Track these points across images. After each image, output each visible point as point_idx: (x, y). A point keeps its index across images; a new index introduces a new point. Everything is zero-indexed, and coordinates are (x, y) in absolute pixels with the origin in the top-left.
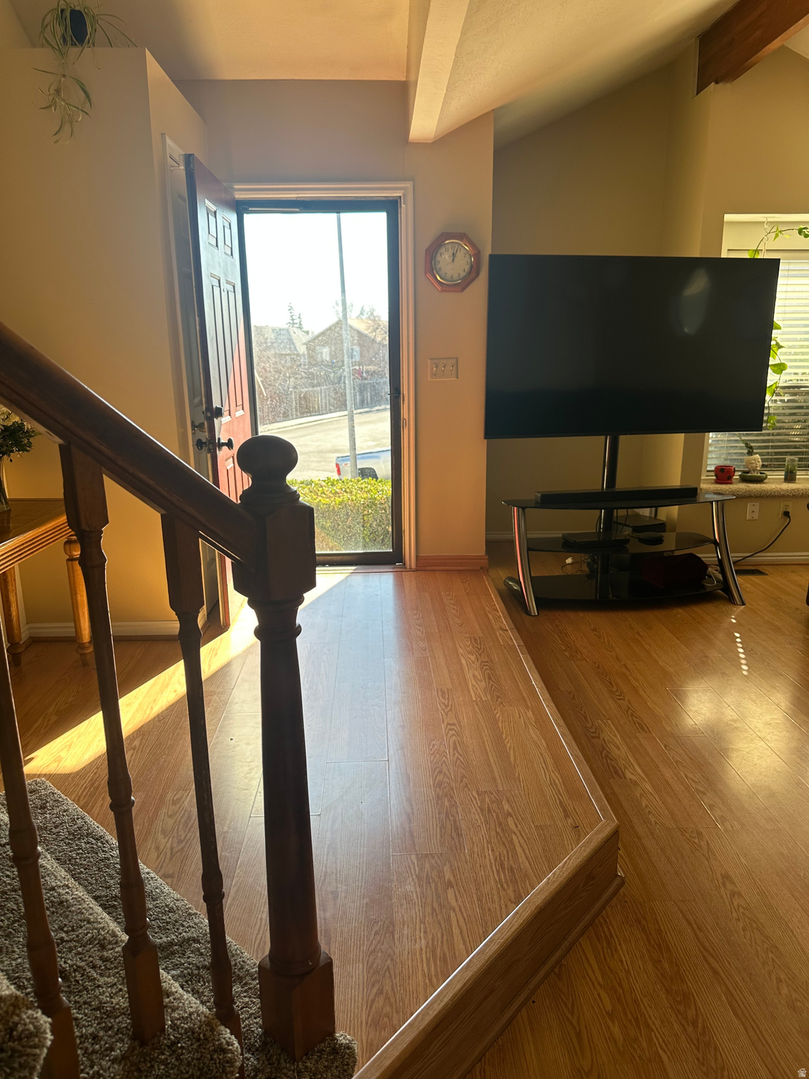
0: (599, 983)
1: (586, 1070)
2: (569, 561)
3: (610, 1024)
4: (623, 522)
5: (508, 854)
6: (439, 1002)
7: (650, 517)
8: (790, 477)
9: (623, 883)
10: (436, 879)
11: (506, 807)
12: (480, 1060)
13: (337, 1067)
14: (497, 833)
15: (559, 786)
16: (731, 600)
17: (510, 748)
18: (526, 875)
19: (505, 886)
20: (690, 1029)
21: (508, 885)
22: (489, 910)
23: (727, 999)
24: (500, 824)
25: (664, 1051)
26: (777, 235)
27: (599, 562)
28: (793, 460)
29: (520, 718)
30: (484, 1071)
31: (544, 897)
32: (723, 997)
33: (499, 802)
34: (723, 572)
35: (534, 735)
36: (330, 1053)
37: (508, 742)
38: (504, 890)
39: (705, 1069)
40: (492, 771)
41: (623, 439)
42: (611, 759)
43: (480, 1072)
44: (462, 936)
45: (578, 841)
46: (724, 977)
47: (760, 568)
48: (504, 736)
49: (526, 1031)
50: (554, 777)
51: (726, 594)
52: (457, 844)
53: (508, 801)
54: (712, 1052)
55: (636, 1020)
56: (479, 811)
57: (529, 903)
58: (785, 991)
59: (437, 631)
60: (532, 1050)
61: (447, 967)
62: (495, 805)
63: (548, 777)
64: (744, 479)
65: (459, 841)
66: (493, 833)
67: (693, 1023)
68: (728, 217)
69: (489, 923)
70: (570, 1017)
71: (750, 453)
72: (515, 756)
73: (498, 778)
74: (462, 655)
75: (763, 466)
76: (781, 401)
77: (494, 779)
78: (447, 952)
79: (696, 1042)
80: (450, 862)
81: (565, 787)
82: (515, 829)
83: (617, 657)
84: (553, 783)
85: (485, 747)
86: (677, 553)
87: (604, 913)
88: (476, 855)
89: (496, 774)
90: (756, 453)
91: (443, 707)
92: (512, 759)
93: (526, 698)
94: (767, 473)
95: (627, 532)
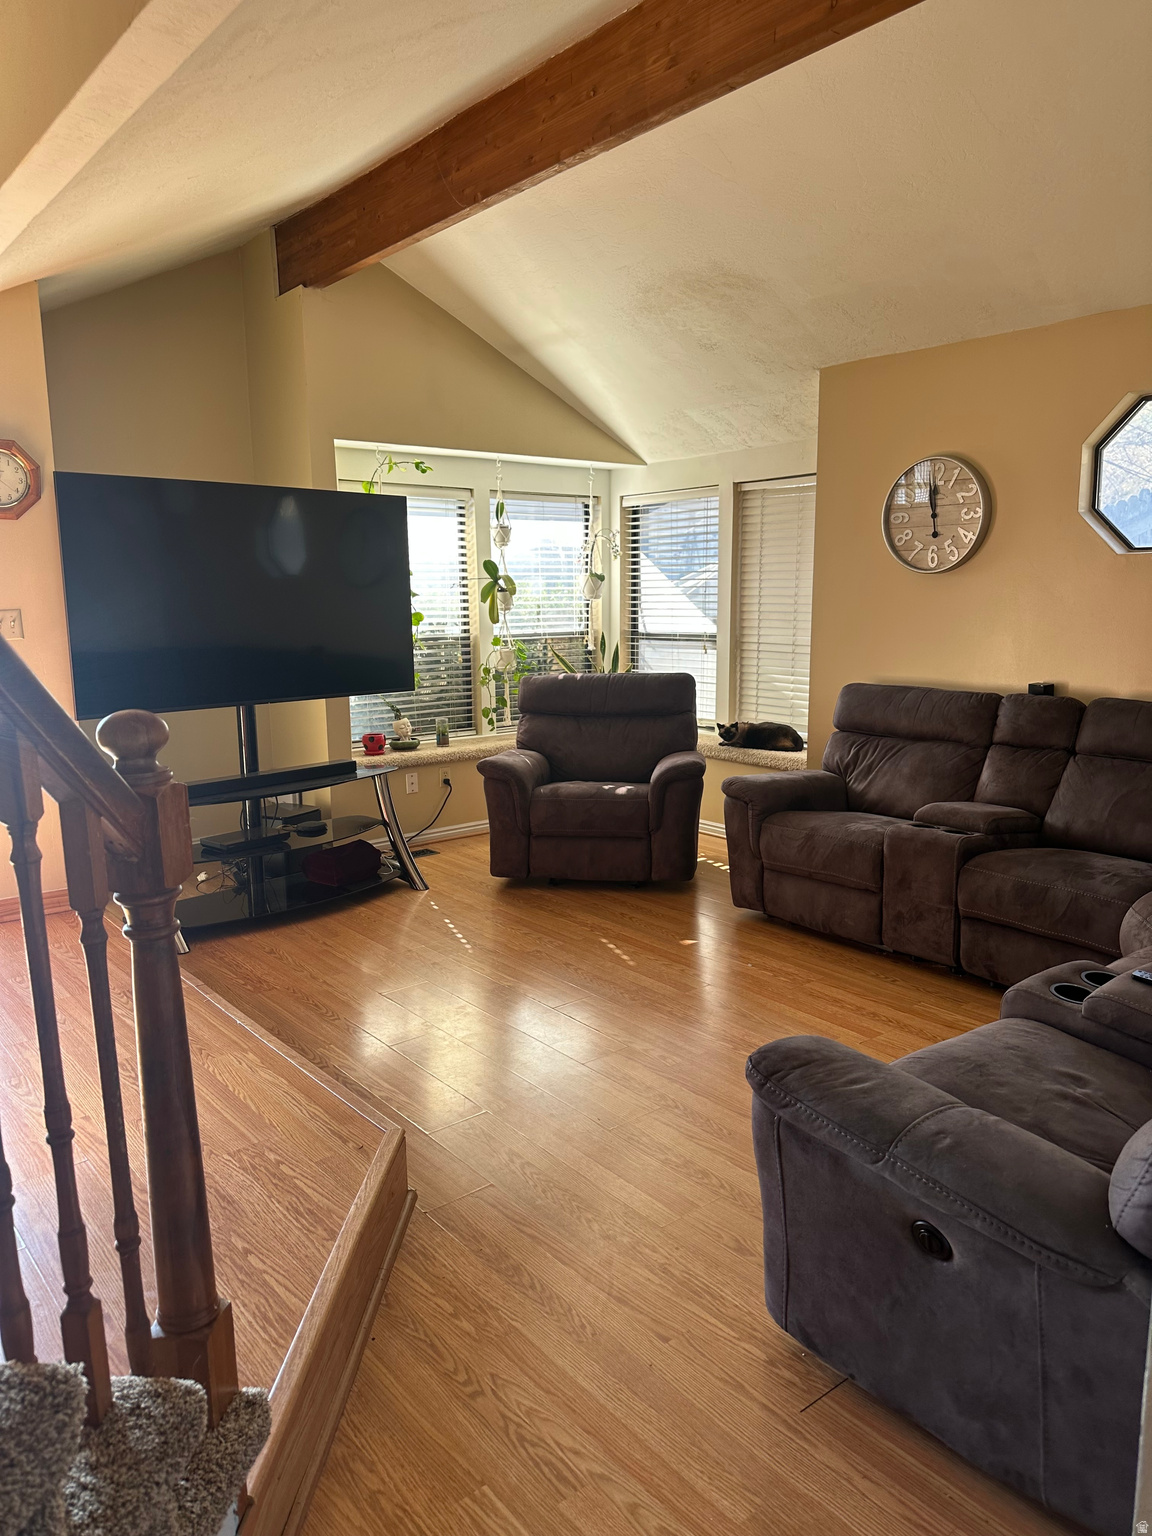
0: (431, 1293)
1: (452, 1370)
2: (202, 877)
3: (457, 1322)
4: (273, 815)
5: (298, 1199)
6: (298, 1356)
7: (294, 805)
8: (443, 741)
9: (415, 1197)
10: (228, 1253)
11: (272, 1156)
12: (343, 1414)
13: (259, 1416)
14: (275, 1185)
15: (322, 1116)
16: (413, 886)
17: (245, 1098)
18: (330, 1211)
19: (311, 1228)
20: (530, 1292)
21: (315, 1227)
22: (307, 1256)
23: (552, 1254)
24: (274, 1175)
25: (516, 1321)
26: (391, 468)
27: (250, 870)
28: (443, 722)
29: (240, 1063)
30: (352, 1421)
31: (360, 1222)
32: (549, 1255)
33: (261, 1155)
34: (398, 857)
35: (267, 1077)
36: (245, 1408)
37: (239, 1093)
38: (313, 1233)
39: (555, 1317)
40: (236, 1128)
41: (259, 709)
42: (351, 1084)
43: (348, 1424)
44: (289, 1291)
45: (369, 1159)
46: (543, 1238)
47: (430, 847)
48: (231, 1089)
49: (378, 1367)
50: (311, 1109)
51: (408, 881)
52: (234, 1212)
53: (271, 1150)
54: (556, 1301)
55: (480, 1307)
56: (242, 1171)
57: (347, 1232)
58: (596, 1227)
59: (68, 995)
60: (392, 1380)
61: (289, 1325)
62: (257, 1160)
63: (305, 1112)
64: (396, 748)
65: (235, 1208)
66: (271, 1187)
67: (531, 1287)
68: (338, 443)
69: (313, 1268)
70: (418, 1336)
71: (398, 717)
72: (255, 1104)
73: (246, 1132)
74: (124, 1016)
75: (414, 731)
76: (421, 655)
77: (243, 1135)
78: (280, 1311)
79: (539, 1300)
80: (234, 1231)
81: (329, 1115)
82: (294, 1174)
83: (311, 975)
84: (313, 1117)
85: (213, 1107)
86: (335, 845)
87: (408, 1231)
88: (262, 1214)
89: (242, 1129)
90: (404, 717)
91: (131, 1080)
92: (253, 1108)
93: (237, 1040)
94: (419, 738)
95: (279, 825)
